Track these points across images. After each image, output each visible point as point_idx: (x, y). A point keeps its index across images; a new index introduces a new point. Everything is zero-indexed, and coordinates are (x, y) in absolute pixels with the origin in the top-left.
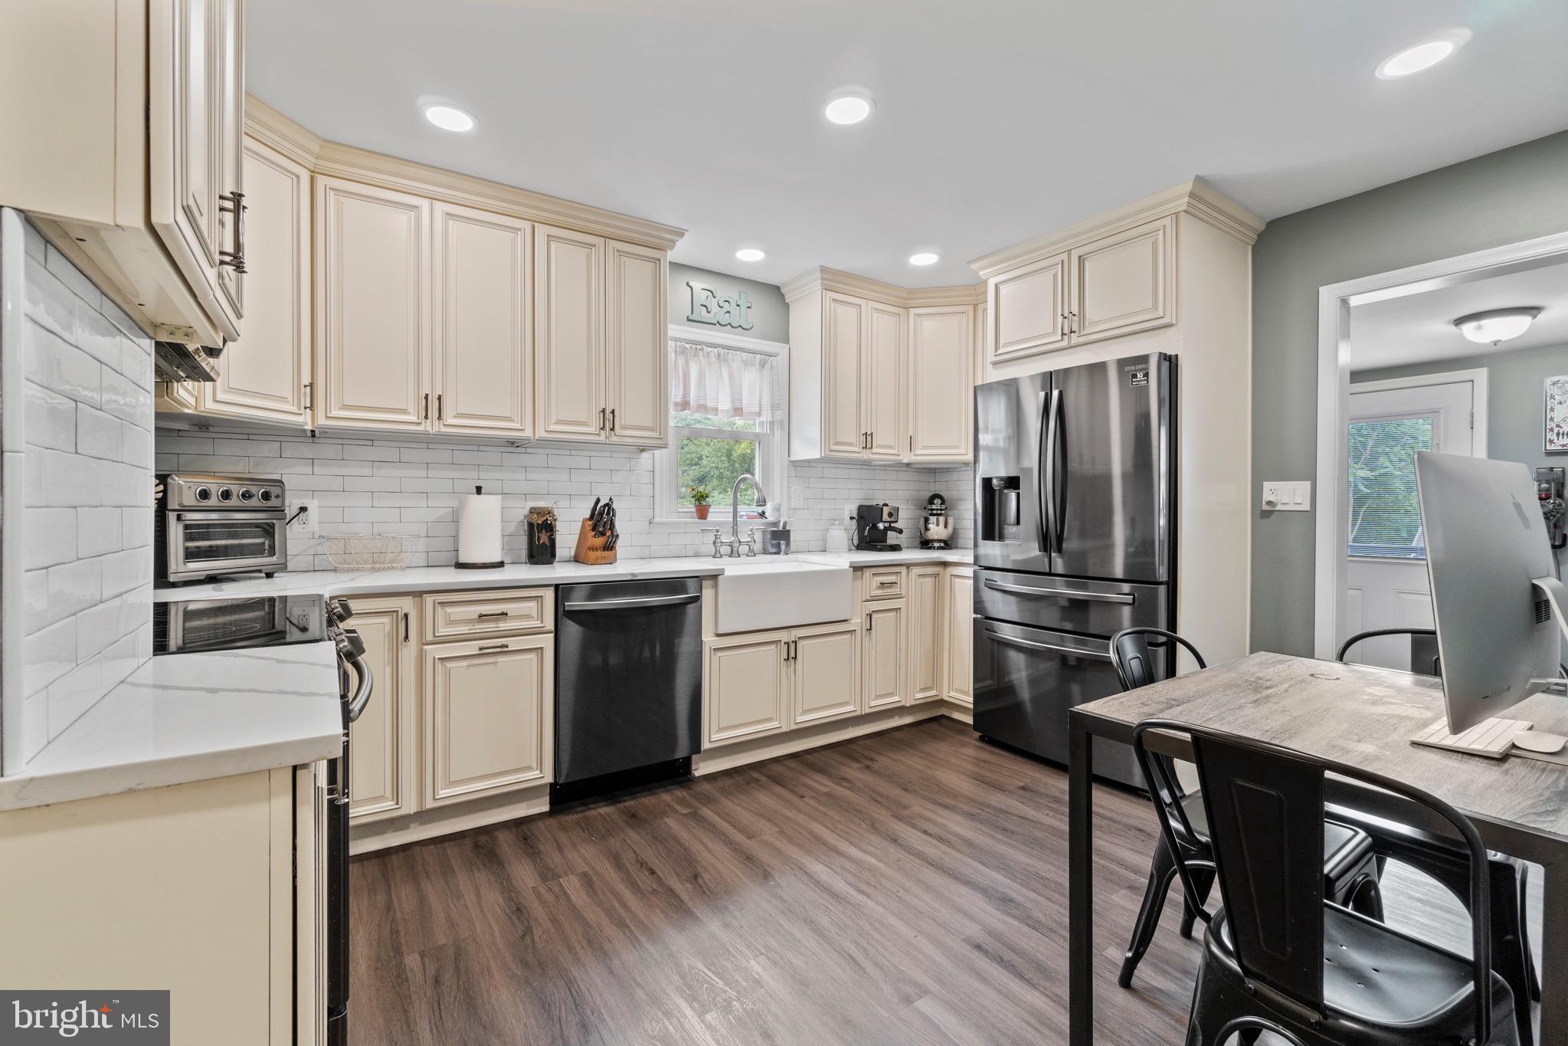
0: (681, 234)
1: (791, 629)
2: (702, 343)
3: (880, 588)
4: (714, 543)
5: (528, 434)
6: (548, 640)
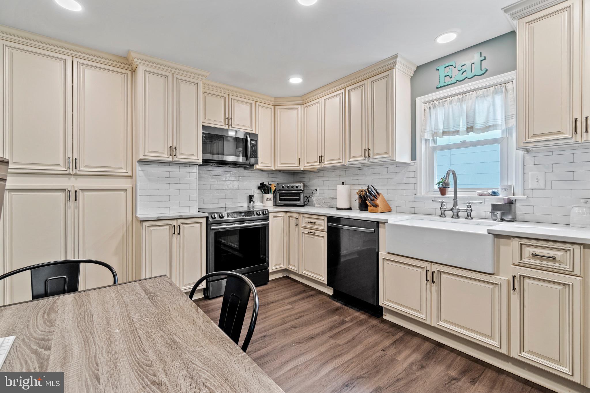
0: (396, 57)
1: (433, 263)
2: (446, 97)
3: (533, 259)
4: (441, 208)
5: (343, 163)
6: (325, 235)
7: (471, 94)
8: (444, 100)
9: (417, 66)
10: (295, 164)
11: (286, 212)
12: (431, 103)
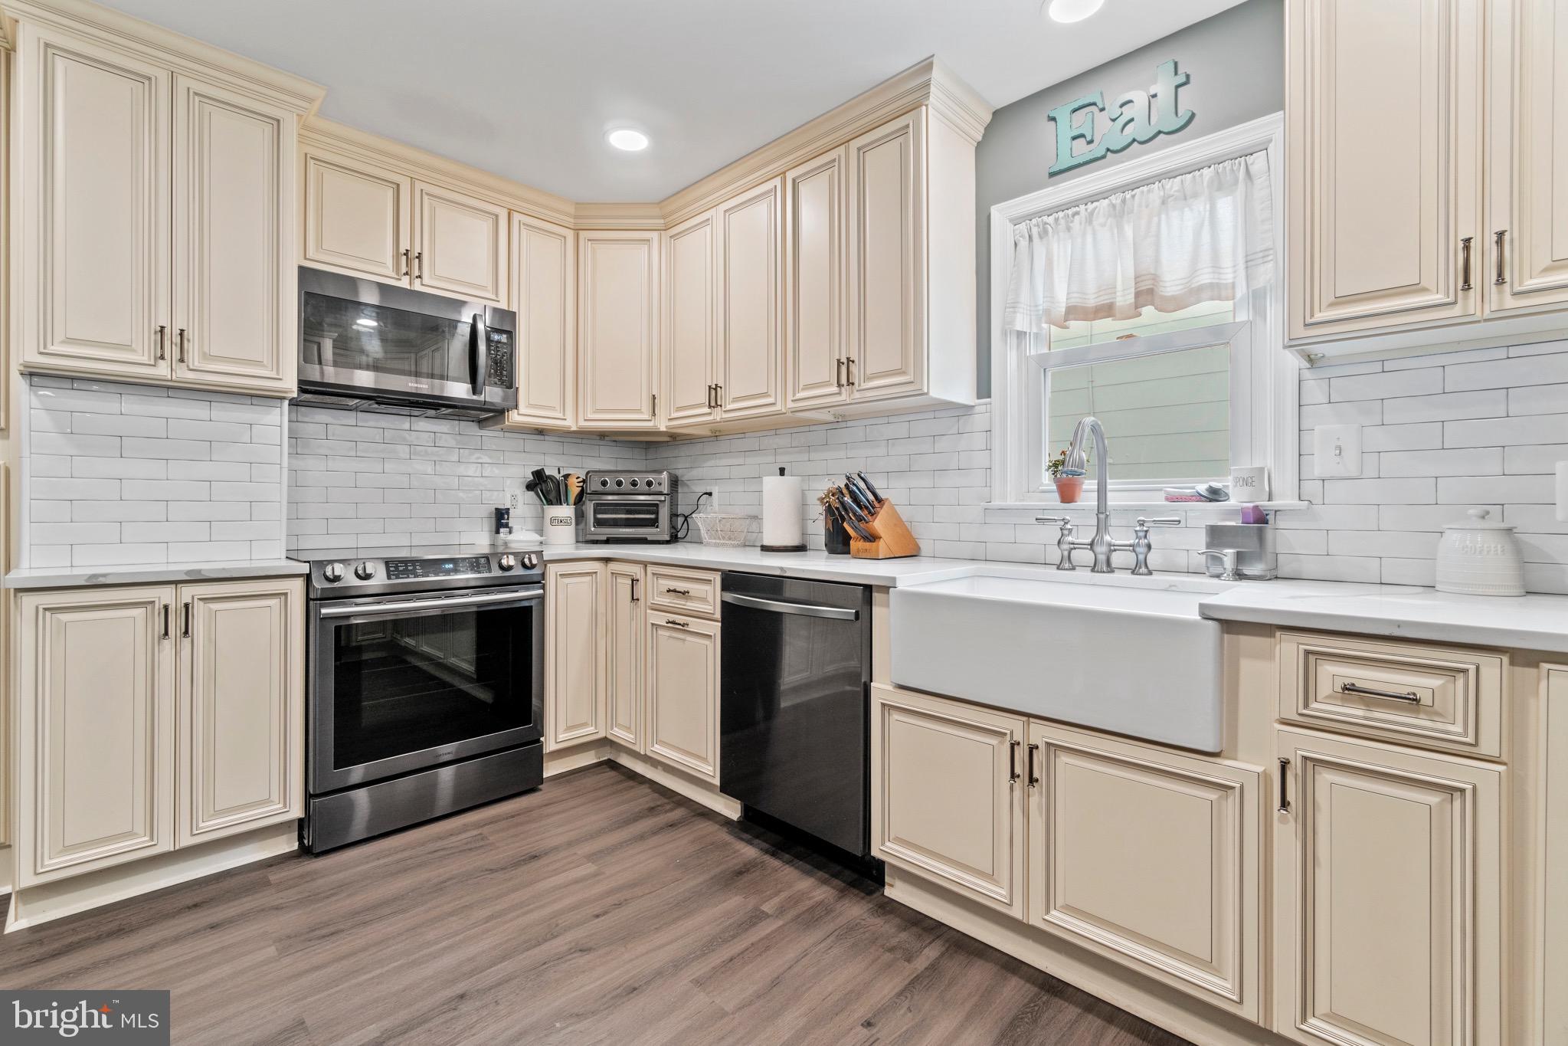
0: (927, 66)
1: (1031, 720)
2: (1075, 203)
3: (1345, 701)
4: (1059, 542)
5: (778, 407)
6: (715, 629)
7: (1149, 191)
8: (1070, 212)
9: (994, 110)
10: (639, 411)
11: (607, 560)
12: (1034, 221)
